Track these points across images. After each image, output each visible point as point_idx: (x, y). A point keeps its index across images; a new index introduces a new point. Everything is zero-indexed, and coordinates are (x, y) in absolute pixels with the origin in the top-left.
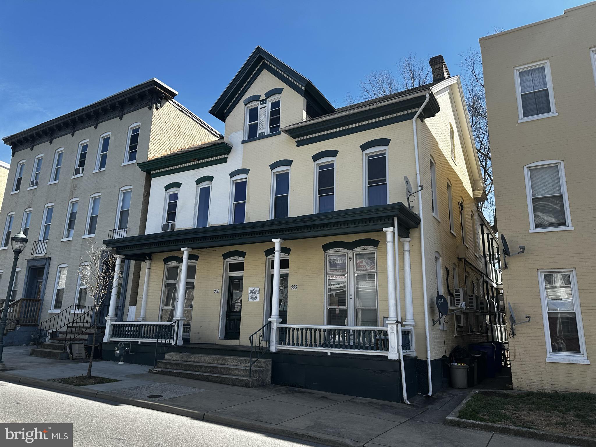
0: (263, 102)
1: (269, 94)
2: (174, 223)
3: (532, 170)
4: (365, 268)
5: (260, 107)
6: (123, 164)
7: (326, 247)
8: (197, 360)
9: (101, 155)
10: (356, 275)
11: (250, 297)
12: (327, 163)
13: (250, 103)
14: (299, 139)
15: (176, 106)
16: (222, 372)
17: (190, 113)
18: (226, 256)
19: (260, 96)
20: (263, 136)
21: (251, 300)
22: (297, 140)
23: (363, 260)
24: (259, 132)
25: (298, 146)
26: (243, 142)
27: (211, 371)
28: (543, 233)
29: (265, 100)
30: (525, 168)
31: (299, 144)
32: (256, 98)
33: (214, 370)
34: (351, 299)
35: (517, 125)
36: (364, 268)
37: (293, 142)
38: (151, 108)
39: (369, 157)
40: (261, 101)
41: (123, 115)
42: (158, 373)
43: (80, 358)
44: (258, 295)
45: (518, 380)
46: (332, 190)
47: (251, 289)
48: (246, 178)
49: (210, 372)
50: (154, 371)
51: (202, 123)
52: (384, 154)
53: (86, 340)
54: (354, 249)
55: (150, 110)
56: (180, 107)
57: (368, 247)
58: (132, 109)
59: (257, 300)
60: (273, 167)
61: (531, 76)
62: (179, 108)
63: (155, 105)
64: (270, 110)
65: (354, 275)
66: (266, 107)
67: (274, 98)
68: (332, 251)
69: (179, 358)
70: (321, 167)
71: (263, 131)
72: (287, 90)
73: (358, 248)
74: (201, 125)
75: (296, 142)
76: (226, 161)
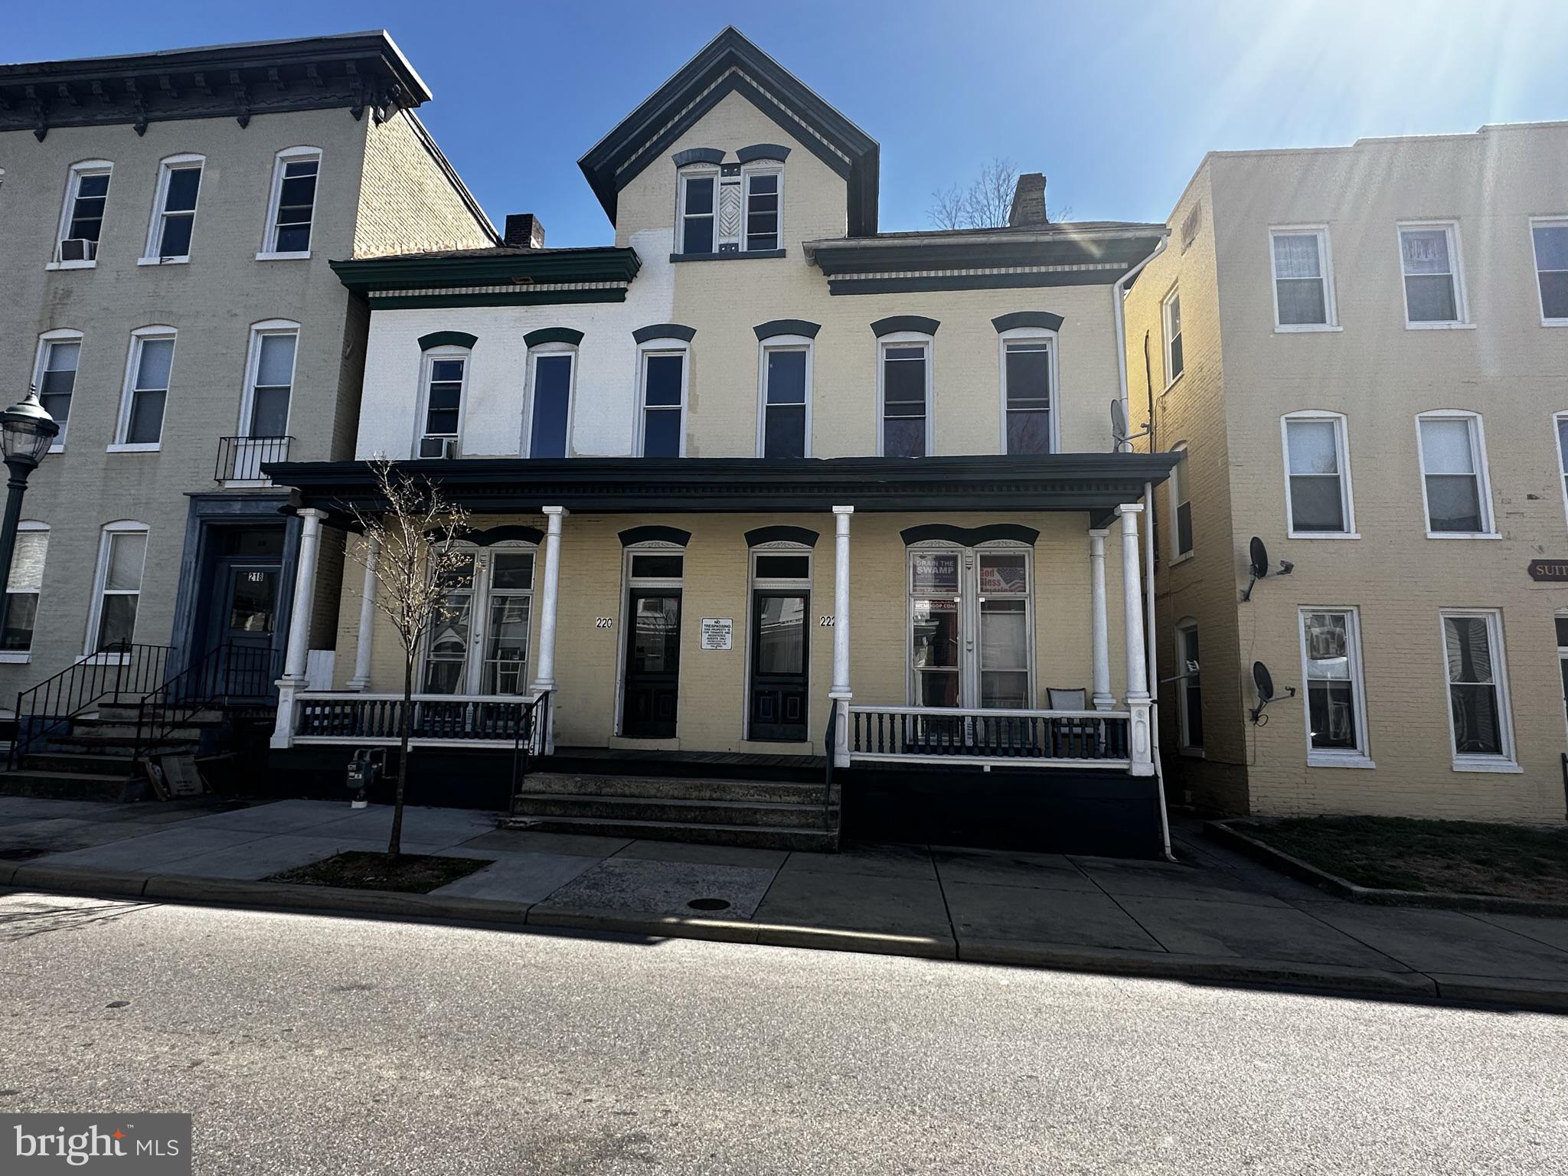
0: (731, 169)
1: (749, 155)
2: (455, 439)
3: (1294, 424)
4: (1000, 587)
5: (718, 180)
6: (260, 257)
7: (911, 536)
8: (636, 792)
9: (163, 215)
10: (982, 600)
11: (705, 640)
12: (906, 346)
13: (692, 166)
14: (840, 277)
15: (417, 131)
16: (731, 818)
17: (444, 161)
18: (628, 538)
19: (724, 153)
20: (730, 253)
21: (709, 647)
22: (832, 277)
23: (995, 569)
24: (717, 242)
25: (833, 293)
26: (674, 258)
27: (695, 818)
28: (1309, 542)
29: (738, 166)
30: (1283, 419)
31: (837, 289)
32: (712, 156)
33: (706, 814)
34: (970, 651)
35: (1272, 336)
36: (997, 587)
37: (820, 284)
38: (359, 115)
39: (1009, 348)
40: (724, 166)
41: (250, 115)
42: (531, 829)
43: (189, 793)
44: (729, 636)
45: (1260, 799)
46: (922, 409)
47: (706, 622)
48: (685, 350)
49: (695, 821)
50: (517, 825)
51: (467, 195)
52: (1045, 347)
53: (194, 742)
54: (978, 545)
55: (358, 119)
56: (426, 138)
57: (1012, 542)
58: (286, 103)
59: (724, 647)
60: (764, 332)
61: (1287, 248)
62: (423, 138)
63: (371, 110)
64: (748, 194)
65: (977, 600)
66: (739, 183)
67: (763, 168)
68: (924, 545)
69: (572, 788)
70: (890, 353)
71: (733, 240)
72: (799, 153)
73: (987, 544)
74: (463, 199)
75: (829, 282)
76: (623, 300)
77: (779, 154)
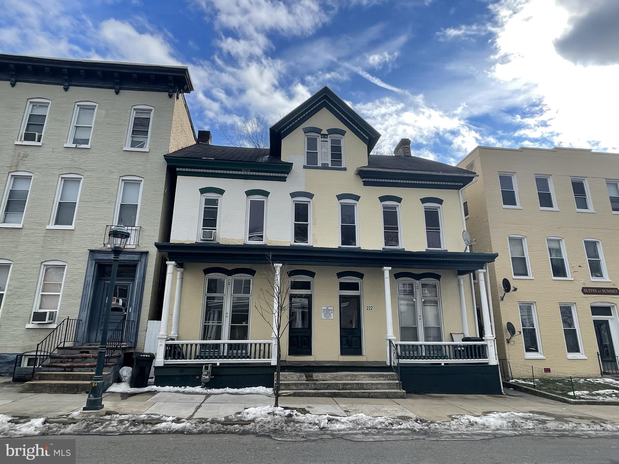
0: (324, 136)
1: (332, 131)
2: (215, 231)
3: (511, 239)
4: (428, 296)
5: (319, 139)
6: (125, 149)
7: (397, 276)
9: (75, 126)
12: (390, 206)
13: (310, 133)
14: (367, 180)
16: (363, 387)
18: (291, 274)
19: (322, 130)
20: (325, 167)
21: (325, 318)
23: (427, 289)
24: (319, 162)
25: (365, 185)
26: (305, 167)
27: (349, 388)
28: (519, 280)
29: (327, 135)
30: (507, 237)
32: (318, 131)
34: (420, 319)
35: (501, 209)
37: (360, 182)
38: (174, 95)
39: (426, 209)
42: (289, 395)
44: (332, 314)
46: (397, 229)
47: (323, 308)
48: (309, 202)
52: (437, 210)
54: (420, 280)
55: (171, 97)
57: (432, 279)
58: (138, 87)
59: (331, 318)
60: (340, 197)
64: (330, 145)
65: (422, 300)
66: (327, 141)
67: (336, 136)
68: (402, 279)
69: (296, 378)
70: (385, 208)
71: (326, 162)
73: (424, 279)
75: (363, 181)
76: (285, 181)
77: (343, 133)
